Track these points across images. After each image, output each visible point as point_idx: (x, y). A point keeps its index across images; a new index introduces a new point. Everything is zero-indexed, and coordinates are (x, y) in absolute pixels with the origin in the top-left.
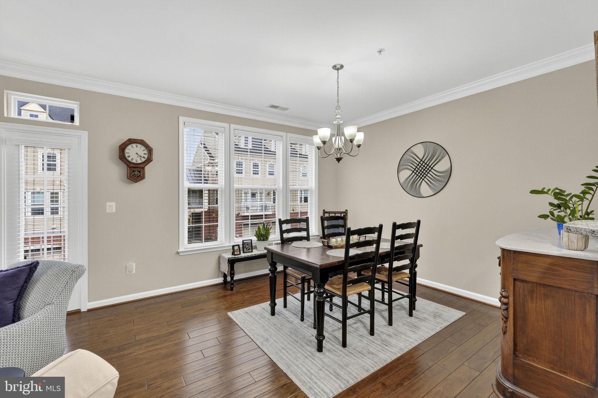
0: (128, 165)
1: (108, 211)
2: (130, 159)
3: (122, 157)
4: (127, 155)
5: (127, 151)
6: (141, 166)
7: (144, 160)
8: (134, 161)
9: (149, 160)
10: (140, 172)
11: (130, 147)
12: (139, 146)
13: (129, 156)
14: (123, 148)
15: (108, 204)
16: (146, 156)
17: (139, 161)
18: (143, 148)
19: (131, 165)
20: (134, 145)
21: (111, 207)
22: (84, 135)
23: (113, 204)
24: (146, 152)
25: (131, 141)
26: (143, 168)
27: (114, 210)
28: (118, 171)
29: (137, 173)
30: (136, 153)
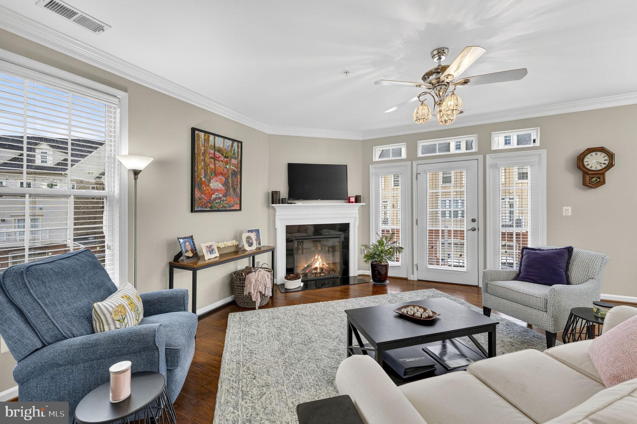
0: (586, 173)
1: (564, 214)
2: (589, 167)
3: (581, 166)
4: (586, 164)
5: (586, 160)
6: (601, 172)
7: (604, 166)
8: (593, 169)
9: (610, 166)
10: (598, 178)
11: (589, 156)
12: (599, 153)
13: (588, 164)
14: (581, 158)
15: (565, 208)
16: (607, 162)
17: (599, 168)
18: (604, 155)
19: (590, 172)
20: (593, 154)
21: (567, 211)
22: (544, 152)
23: (570, 208)
24: (606, 158)
25: (590, 151)
26: (603, 174)
27: (570, 214)
28: (574, 179)
29: (596, 179)
30: (595, 161)
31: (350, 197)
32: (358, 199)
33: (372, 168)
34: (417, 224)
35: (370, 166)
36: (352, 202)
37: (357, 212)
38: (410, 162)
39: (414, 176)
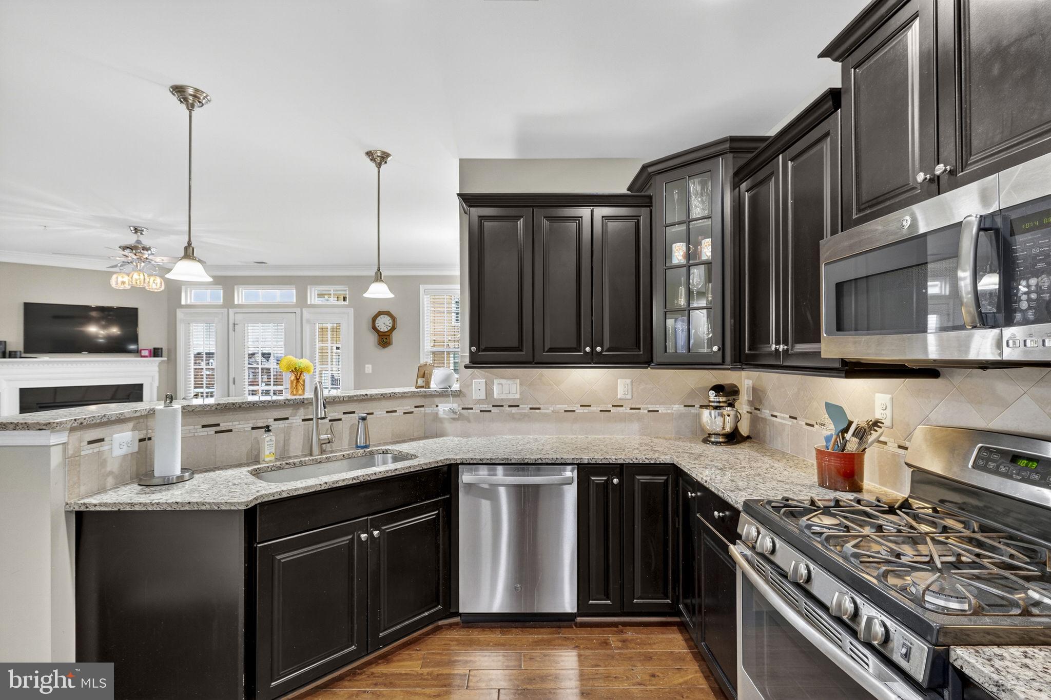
0: (378, 334)
1: (367, 372)
2: (379, 328)
3: (374, 328)
4: (377, 325)
5: (377, 321)
6: (387, 333)
7: (389, 328)
8: (382, 330)
9: (393, 328)
10: (386, 339)
11: (379, 318)
12: (386, 316)
13: (379, 326)
14: (374, 319)
15: (367, 366)
16: (391, 325)
17: (386, 330)
18: (389, 318)
19: (380, 333)
20: (382, 316)
21: (369, 368)
22: (351, 311)
23: (370, 366)
24: (391, 321)
25: (380, 313)
26: (389, 335)
27: (371, 372)
28: (372, 338)
29: (384, 340)
30: (384, 324)
31: (141, 350)
32: (156, 353)
33: (180, 314)
34: (234, 384)
35: (177, 309)
36: (144, 357)
37: (157, 369)
38: (226, 309)
39: (231, 326)
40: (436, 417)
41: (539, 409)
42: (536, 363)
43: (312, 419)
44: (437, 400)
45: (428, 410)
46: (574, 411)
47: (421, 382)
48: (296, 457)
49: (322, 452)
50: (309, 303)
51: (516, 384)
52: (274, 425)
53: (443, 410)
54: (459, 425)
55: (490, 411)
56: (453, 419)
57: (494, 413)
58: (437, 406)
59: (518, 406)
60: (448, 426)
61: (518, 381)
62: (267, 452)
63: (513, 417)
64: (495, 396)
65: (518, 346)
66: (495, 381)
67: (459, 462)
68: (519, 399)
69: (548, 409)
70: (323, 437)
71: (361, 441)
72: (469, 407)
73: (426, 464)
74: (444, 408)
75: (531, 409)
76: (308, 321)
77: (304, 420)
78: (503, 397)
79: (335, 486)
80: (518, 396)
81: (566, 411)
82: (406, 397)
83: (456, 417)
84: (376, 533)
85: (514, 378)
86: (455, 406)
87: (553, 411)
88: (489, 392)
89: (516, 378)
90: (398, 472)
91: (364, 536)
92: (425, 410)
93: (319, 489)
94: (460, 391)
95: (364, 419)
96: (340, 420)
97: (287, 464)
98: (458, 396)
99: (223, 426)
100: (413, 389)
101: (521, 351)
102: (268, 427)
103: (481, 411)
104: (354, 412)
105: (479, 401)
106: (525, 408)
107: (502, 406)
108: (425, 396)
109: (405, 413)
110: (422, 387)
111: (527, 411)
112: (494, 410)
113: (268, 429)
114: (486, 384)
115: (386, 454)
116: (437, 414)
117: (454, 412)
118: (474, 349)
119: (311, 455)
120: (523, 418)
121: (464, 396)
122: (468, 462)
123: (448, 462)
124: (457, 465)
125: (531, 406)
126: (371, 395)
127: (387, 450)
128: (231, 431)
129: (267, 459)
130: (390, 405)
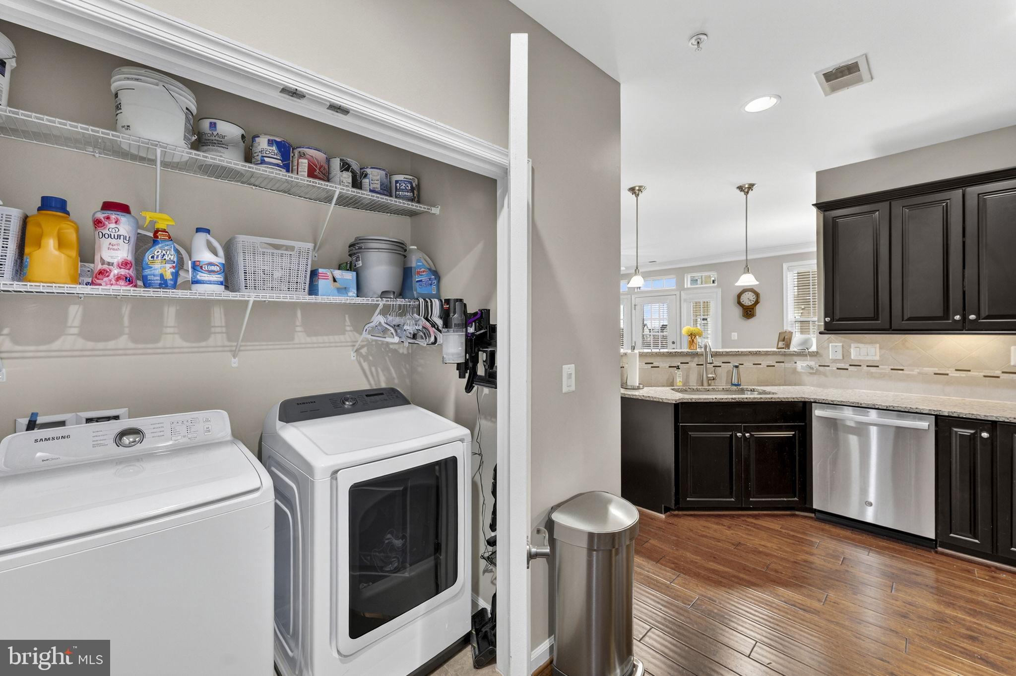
0: (743, 308)
1: (733, 339)
2: (743, 303)
3: (739, 303)
4: (742, 301)
5: (742, 298)
6: (751, 307)
7: (753, 303)
8: (746, 305)
9: (757, 302)
10: (750, 311)
11: (744, 295)
12: (750, 293)
14: (739, 296)
15: (733, 334)
16: (755, 300)
17: (750, 304)
18: (753, 294)
19: (745, 307)
20: (747, 293)
21: (734, 336)
22: (719, 291)
23: (736, 334)
24: (754, 296)
25: (745, 291)
26: (753, 309)
27: (736, 338)
28: (737, 312)
29: (748, 312)
30: (748, 298)
38: (630, 296)
39: (633, 306)
40: (794, 371)
41: (903, 370)
42: (894, 330)
43: (702, 365)
44: (795, 358)
45: (787, 365)
46: (947, 374)
47: (781, 344)
48: (694, 386)
49: (709, 385)
50: (686, 287)
51: (875, 348)
52: (681, 366)
53: (801, 366)
54: (815, 378)
55: (847, 369)
56: (811, 373)
57: (851, 371)
58: (796, 363)
59: (878, 366)
60: (806, 378)
61: (878, 345)
62: (678, 380)
63: (872, 376)
64: (852, 358)
65: (873, 316)
66: (852, 345)
67: (812, 400)
68: (879, 361)
69: (912, 371)
70: (710, 375)
71: (735, 381)
72: (826, 364)
73: (784, 398)
74: (801, 365)
75: (892, 369)
76: (685, 300)
77: (697, 365)
78: (861, 358)
79: (721, 401)
80: (877, 358)
81: (935, 374)
82: (769, 354)
83: (813, 372)
84: (747, 435)
85: (872, 343)
86: (812, 363)
87: (919, 373)
88: (846, 354)
89: (876, 343)
90: (762, 400)
91: (739, 434)
92: (785, 365)
93: (711, 401)
94: (817, 352)
95: (737, 367)
96: (720, 366)
97: (689, 388)
98: (816, 356)
99: (655, 364)
100: (775, 349)
101: (877, 319)
102: (678, 366)
103: (838, 369)
104: (729, 363)
105: (835, 361)
106: (885, 369)
107: (860, 366)
108: (785, 355)
109: (767, 366)
110: (783, 348)
111: (887, 372)
112: (851, 368)
113: (678, 368)
114: (843, 347)
115: (753, 391)
116: (795, 368)
117: (812, 368)
118: (828, 319)
119: (702, 385)
120: (883, 376)
121: (821, 356)
122: (820, 401)
123: (803, 400)
124: (811, 403)
125: (893, 368)
126: (742, 352)
127: (754, 389)
128: (658, 367)
129: (678, 384)
130: (757, 360)
